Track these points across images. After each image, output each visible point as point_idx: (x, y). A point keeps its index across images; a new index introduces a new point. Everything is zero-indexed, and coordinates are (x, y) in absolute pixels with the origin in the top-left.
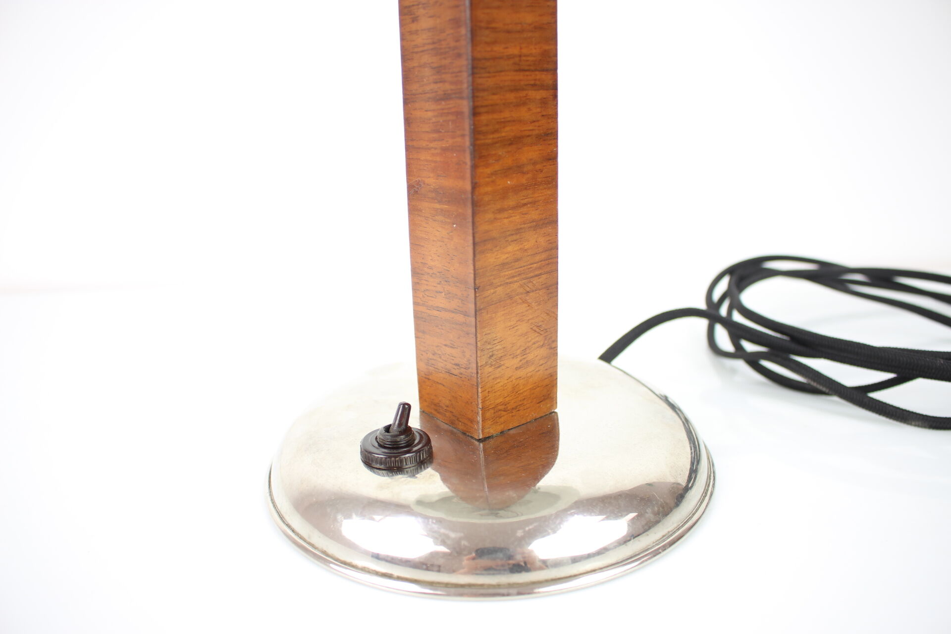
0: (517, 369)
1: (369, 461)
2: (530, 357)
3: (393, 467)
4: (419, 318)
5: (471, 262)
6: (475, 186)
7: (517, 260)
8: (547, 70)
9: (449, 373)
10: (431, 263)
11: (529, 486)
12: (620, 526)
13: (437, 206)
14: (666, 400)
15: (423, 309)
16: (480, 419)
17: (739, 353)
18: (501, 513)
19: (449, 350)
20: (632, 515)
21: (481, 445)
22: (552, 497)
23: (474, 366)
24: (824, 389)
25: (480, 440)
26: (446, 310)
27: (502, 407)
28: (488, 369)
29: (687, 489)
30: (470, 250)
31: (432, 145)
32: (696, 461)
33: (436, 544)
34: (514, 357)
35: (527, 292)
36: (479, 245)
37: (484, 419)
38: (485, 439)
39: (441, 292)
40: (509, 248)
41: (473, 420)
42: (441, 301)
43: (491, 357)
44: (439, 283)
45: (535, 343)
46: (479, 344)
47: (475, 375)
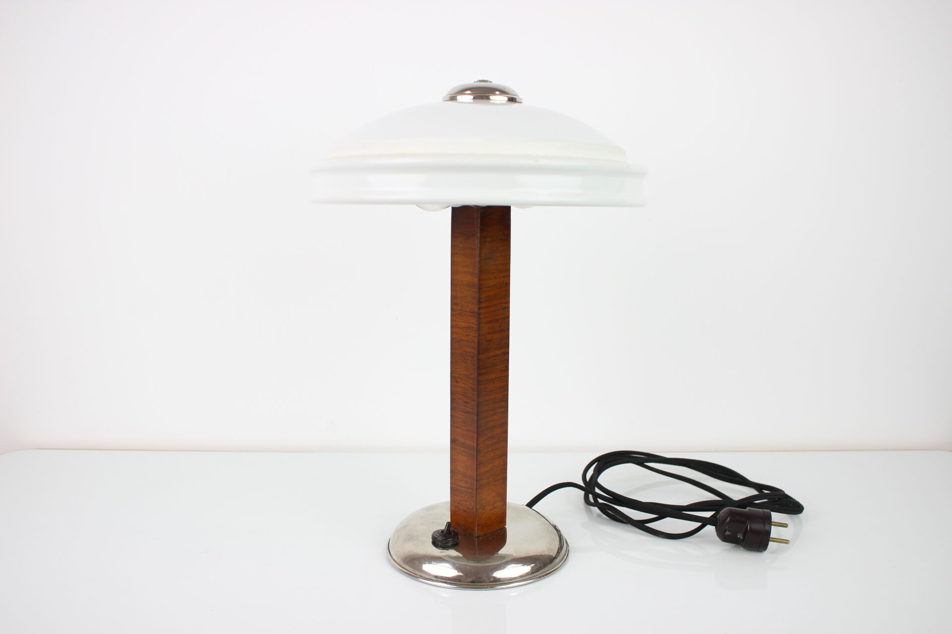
0: (491, 510)
1: (435, 543)
2: (496, 505)
3: (444, 547)
4: (452, 489)
5: (475, 471)
6: (477, 444)
7: (492, 470)
8: (504, 401)
9: (464, 511)
10: (459, 469)
11: (494, 554)
12: (527, 569)
13: (463, 449)
14: (555, 527)
15: (454, 486)
16: (476, 529)
17: (596, 504)
18: (483, 562)
19: (465, 503)
20: (533, 565)
21: (477, 539)
22: (503, 557)
23: (475, 509)
24: (625, 521)
25: (476, 537)
26: (463, 487)
27: (484, 525)
28: (481, 510)
29: (555, 558)
30: (475, 467)
31: (462, 427)
32: (561, 548)
33: (458, 572)
34: (490, 506)
35: (495, 481)
36: (478, 465)
37: (478, 529)
38: (478, 537)
39: (462, 480)
40: (489, 466)
41: (474, 530)
42: (463, 484)
43: (481, 505)
44: (461, 477)
45: (498, 500)
46: (477, 501)
47: (475, 512)
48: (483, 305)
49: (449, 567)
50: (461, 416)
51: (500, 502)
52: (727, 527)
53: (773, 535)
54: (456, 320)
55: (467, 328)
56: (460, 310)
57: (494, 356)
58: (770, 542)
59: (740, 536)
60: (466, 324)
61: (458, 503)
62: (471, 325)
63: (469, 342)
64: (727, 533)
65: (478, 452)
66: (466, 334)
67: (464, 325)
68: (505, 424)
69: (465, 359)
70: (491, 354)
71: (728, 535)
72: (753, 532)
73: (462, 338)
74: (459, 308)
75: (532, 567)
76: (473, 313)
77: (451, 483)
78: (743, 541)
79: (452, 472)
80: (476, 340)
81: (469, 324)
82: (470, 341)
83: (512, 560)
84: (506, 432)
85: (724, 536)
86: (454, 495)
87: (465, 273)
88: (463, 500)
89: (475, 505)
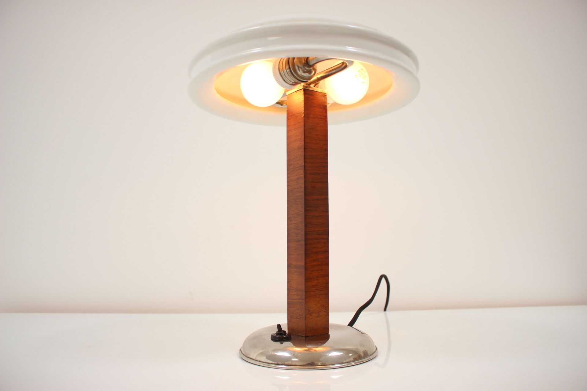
0: (317, 317)
1: (273, 338)
2: (321, 314)
3: (280, 340)
5: (304, 285)
6: (306, 264)
7: (317, 285)
13: (295, 270)
15: (290, 300)
25: (305, 337)
26: (296, 299)
27: (312, 328)
30: (304, 281)
31: (295, 253)
34: (316, 313)
35: (320, 295)
36: (307, 280)
37: (306, 331)
38: (307, 337)
39: (295, 294)
40: (315, 282)
42: (296, 297)
43: (309, 312)
44: (295, 292)
45: (322, 310)
46: (306, 307)
47: (304, 317)
50: (294, 245)
51: (324, 312)
54: (290, 176)
55: (297, 179)
57: (318, 200)
61: (293, 313)
62: (300, 176)
63: (299, 188)
65: (306, 269)
66: (296, 183)
67: (295, 177)
68: (327, 252)
69: (296, 202)
70: (315, 197)
73: (295, 188)
74: (292, 167)
77: (288, 299)
79: (289, 290)
80: (303, 186)
81: (298, 176)
86: (290, 307)
87: (295, 141)
88: (296, 310)
89: (304, 311)
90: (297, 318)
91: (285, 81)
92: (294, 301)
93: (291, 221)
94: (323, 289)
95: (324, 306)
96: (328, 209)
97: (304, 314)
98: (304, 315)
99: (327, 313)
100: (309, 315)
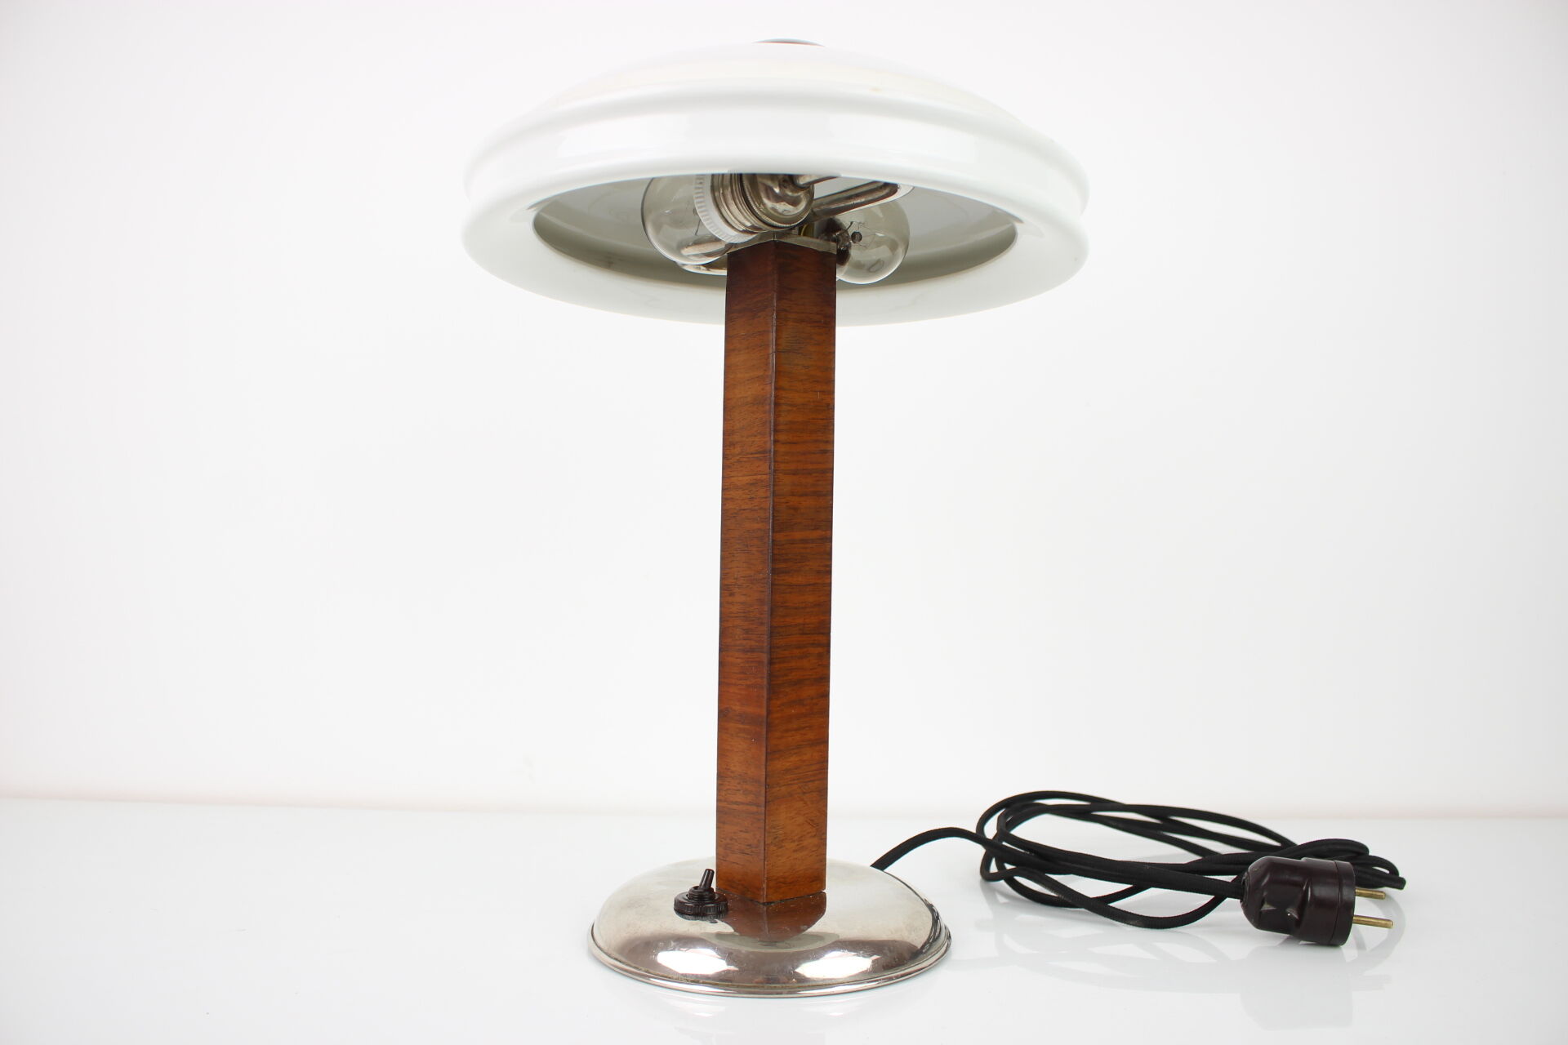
0: (795, 851)
1: (680, 911)
2: (805, 843)
3: (700, 913)
5: (763, 767)
6: (769, 713)
7: (797, 768)
11: (801, 931)
12: (864, 963)
13: (741, 726)
15: (724, 804)
16: (764, 886)
18: (777, 945)
19: (744, 835)
20: (876, 957)
21: (765, 906)
22: (819, 937)
25: (764, 904)
26: (743, 803)
27: (782, 880)
29: (923, 949)
30: (764, 758)
31: (740, 682)
32: (934, 936)
33: (728, 965)
34: (794, 841)
35: (804, 793)
36: (771, 754)
37: (768, 887)
38: (769, 903)
39: (739, 790)
40: (792, 759)
41: (759, 889)
42: (740, 797)
43: (775, 838)
44: (739, 783)
45: (808, 833)
46: (767, 827)
47: (763, 852)
48: (782, 437)
49: (712, 956)
50: (739, 661)
51: (814, 837)
52: (1265, 894)
53: (1358, 911)
54: (732, 474)
55: (751, 484)
56: (739, 454)
57: (804, 541)
58: (1353, 925)
59: (1292, 913)
60: (747, 478)
61: (732, 839)
62: (760, 477)
63: (755, 510)
64: (1266, 907)
65: (770, 727)
66: (749, 496)
67: (746, 479)
68: (823, 679)
69: (747, 546)
70: (798, 535)
71: (1268, 912)
72: (1320, 903)
73: (743, 507)
74: (738, 450)
75: (873, 961)
76: (764, 452)
77: (718, 800)
78: (1298, 923)
79: (721, 776)
80: (769, 504)
81: (755, 477)
82: (756, 508)
83: (833, 943)
84: (825, 696)
85: (1261, 912)
86: (724, 823)
87: (748, 380)
88: (741, 831)
89: (763, 837)
90: (743, 853)
91: (727, 221)
92: (735, 807)
93: (732, 595)
94: (812, 778)
95: (812, 820)
96: (830, 566)
97: (762, 844)
98: (763, 848)
99: (822, 839)
100: (775, 846)
